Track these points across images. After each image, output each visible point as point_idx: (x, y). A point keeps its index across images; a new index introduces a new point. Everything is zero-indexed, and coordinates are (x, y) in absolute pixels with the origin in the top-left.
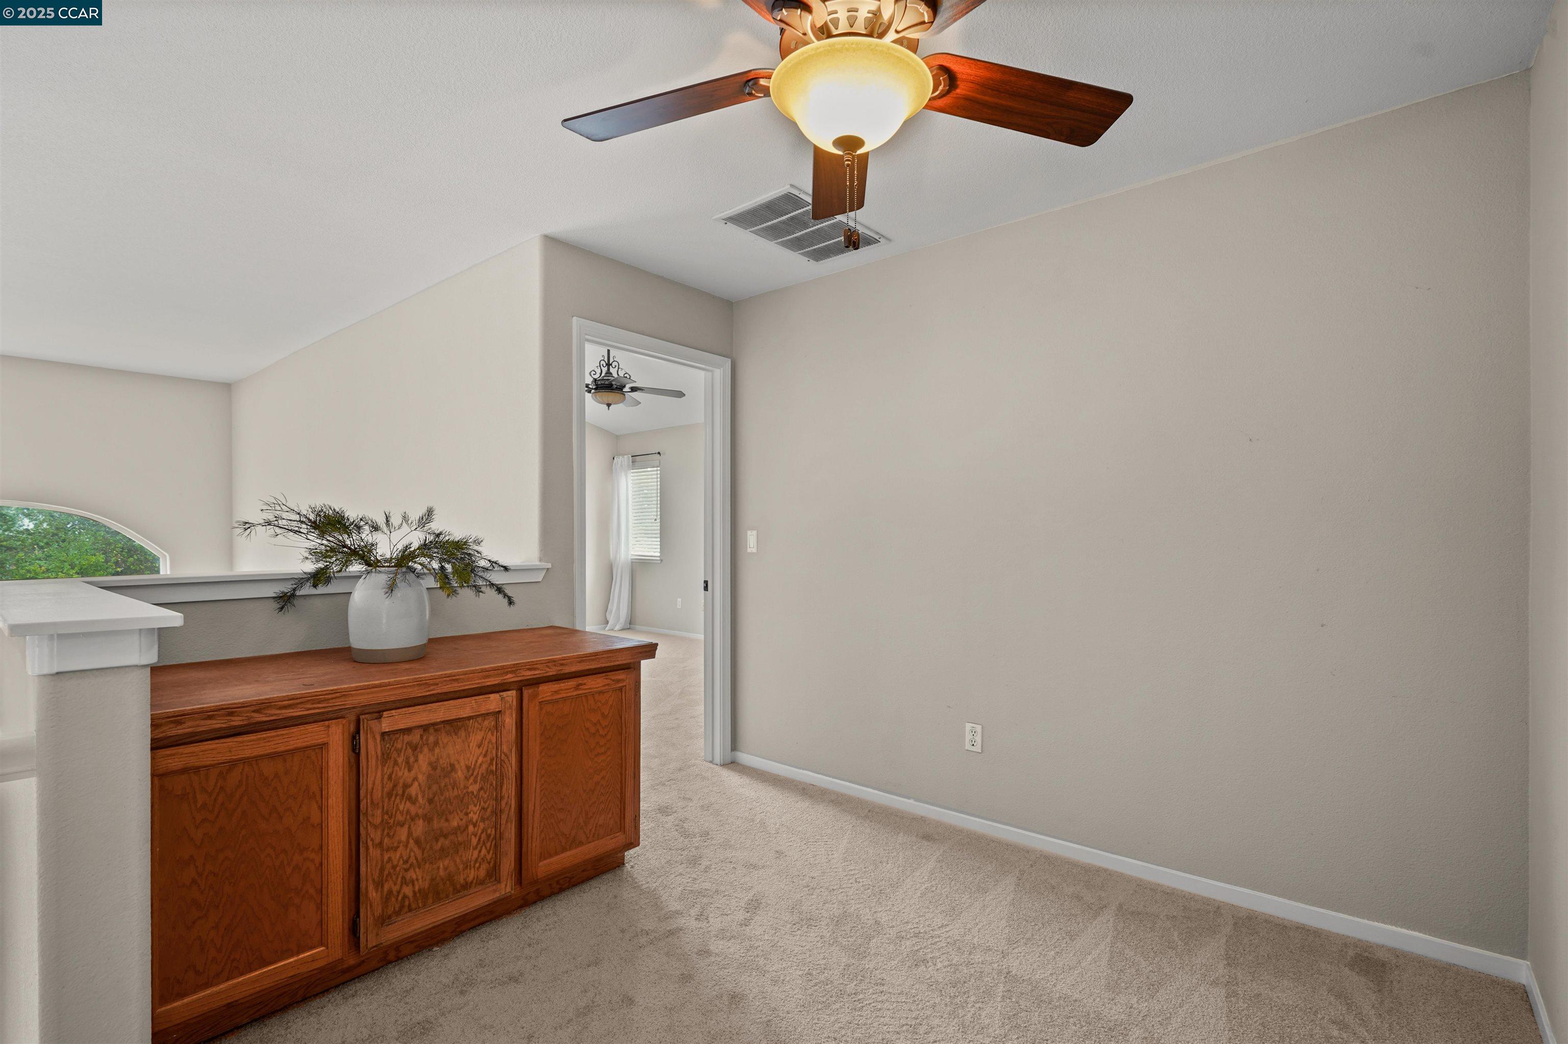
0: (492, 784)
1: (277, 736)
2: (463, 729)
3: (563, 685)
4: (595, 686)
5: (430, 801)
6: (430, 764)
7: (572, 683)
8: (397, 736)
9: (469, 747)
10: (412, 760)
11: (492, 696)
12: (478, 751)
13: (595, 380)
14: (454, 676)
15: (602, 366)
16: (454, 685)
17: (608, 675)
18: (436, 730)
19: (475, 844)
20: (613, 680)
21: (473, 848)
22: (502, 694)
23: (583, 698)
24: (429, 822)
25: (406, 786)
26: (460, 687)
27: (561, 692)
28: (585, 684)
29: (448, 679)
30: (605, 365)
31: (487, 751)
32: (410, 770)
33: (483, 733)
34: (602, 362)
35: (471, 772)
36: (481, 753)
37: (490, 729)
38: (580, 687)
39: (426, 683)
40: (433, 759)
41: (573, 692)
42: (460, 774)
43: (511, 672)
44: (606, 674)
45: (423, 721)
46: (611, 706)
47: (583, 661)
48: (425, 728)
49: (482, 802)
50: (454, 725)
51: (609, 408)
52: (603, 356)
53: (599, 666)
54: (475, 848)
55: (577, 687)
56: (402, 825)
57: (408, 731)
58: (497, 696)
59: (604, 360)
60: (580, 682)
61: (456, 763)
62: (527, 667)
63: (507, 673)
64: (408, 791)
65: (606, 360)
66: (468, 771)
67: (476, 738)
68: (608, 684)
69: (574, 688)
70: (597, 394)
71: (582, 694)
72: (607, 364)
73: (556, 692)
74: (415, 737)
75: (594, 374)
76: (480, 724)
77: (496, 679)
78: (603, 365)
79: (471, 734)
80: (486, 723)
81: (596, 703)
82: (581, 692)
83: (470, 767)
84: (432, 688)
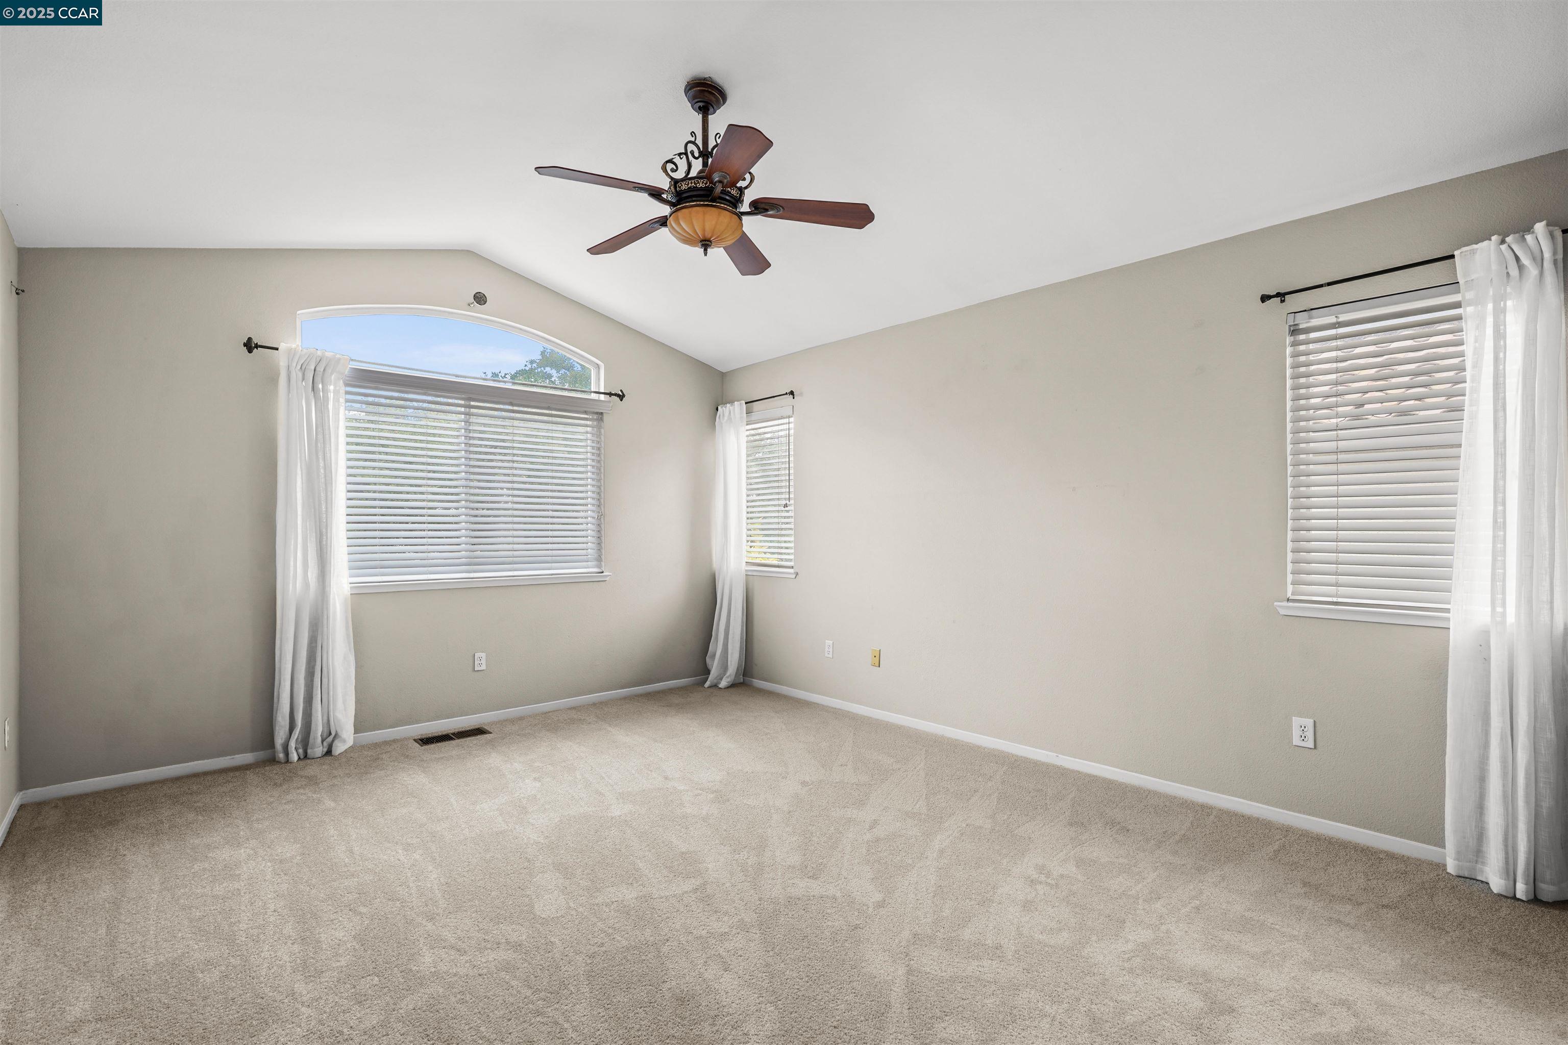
13: (675, 182)
15: (690, 155)
30: (697, 155)
34: (691, 147)
51: (705, 250)
52: (693, 134)
59: (694, 143)
65: (699, 142)
70: (680, 214)
72: (700, 152)
75: (673, 170)
78: (692, 153)
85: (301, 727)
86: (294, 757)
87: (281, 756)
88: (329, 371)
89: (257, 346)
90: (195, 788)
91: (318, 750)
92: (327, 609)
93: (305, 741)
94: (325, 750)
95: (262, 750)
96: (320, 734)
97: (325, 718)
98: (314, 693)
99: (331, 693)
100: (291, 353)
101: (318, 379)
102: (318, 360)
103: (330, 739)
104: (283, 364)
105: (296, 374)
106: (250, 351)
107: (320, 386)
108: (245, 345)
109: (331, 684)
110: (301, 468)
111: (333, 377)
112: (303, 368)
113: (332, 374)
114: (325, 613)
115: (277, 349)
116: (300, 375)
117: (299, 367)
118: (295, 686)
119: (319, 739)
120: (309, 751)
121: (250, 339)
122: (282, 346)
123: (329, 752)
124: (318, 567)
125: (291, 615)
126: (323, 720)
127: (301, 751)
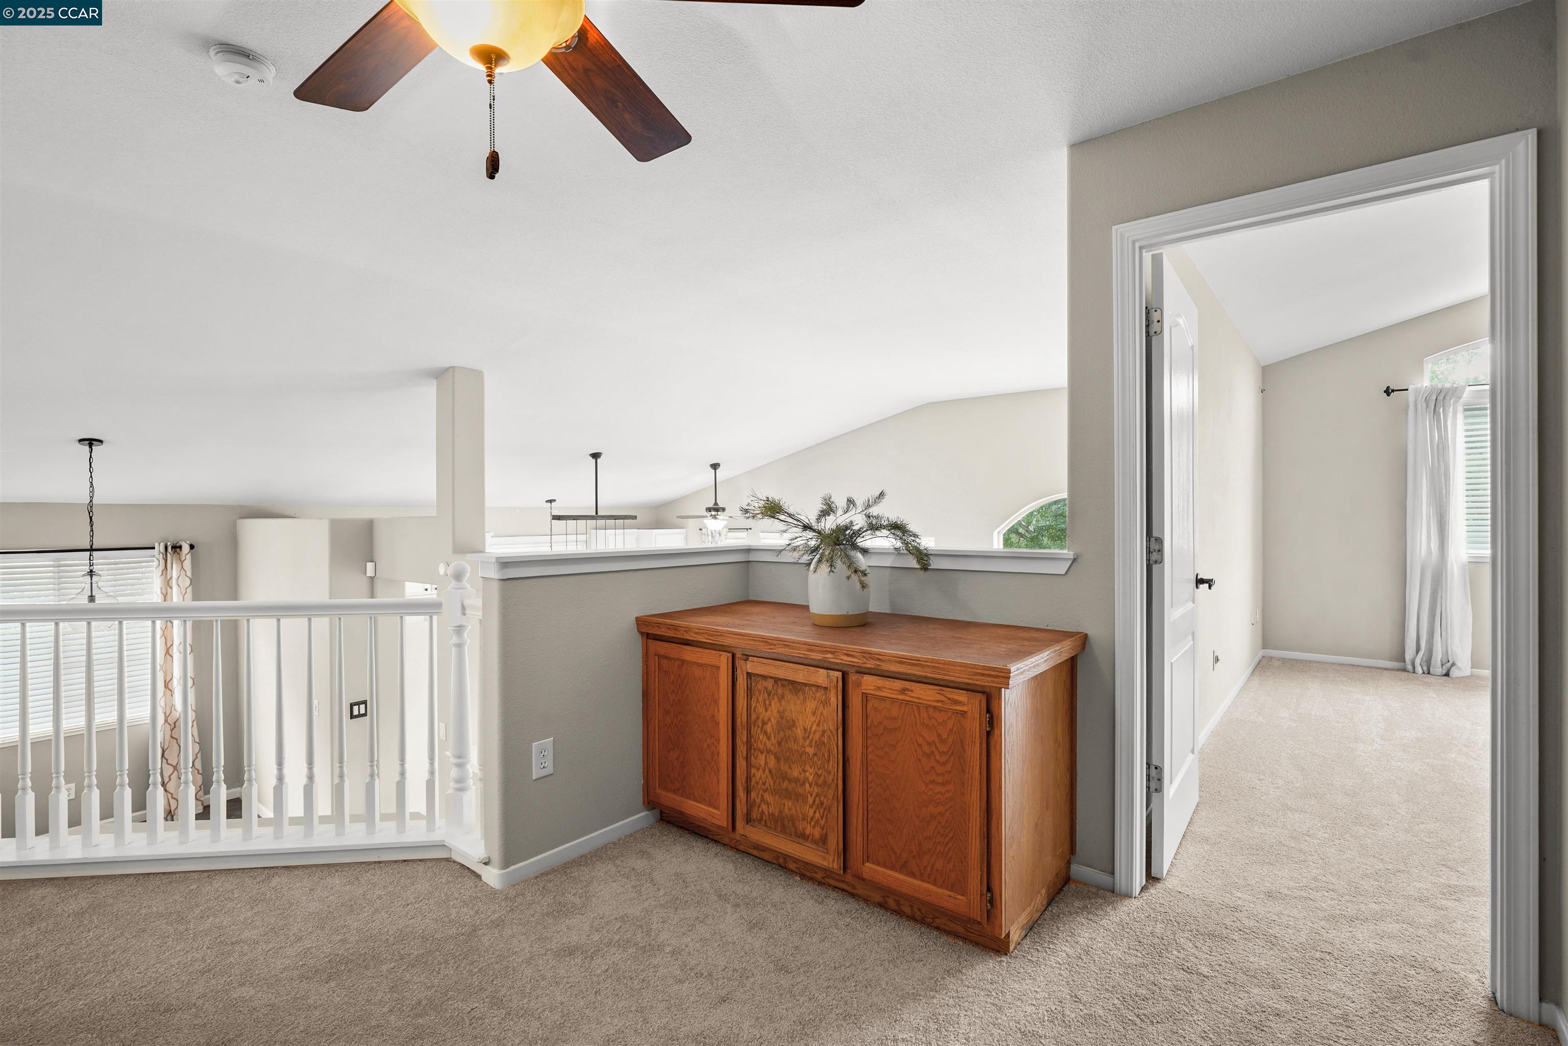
0: (824, 755)
1: (698, 651)
2: (801, 692)
3: (887, 683)
4: (924, 697)
5: (779, 744)
6: (779, 712)
7: (899, 684)
8: (758, 679)
9: (806, 710)
10: (767, 703)
11: (821, 671)
12: (813, 719)
14: (785, 641)
16: (786, 650)
17: (943, 690)
18: (783, 685)
19: (811, 803)
20: (949, 699)
21: (809, 806)
22: (829, 671)
23: (915, 708)
24: (778, 761)
25: (764, 723)
26: (792, 653)
27: (884, 690)
28: (912, 691)
29: (781, 643)
31: (820, 721)
32: (766, 710)
33: (816, 702)
35: (807, 735)
36: (815, 721)
37: (821, 701)
38: (907, 692)
39: (766, 642)
40: (781, 709)
41: (897, 694)
42: (799, 732)
43: (831, 652)
44: (942, 688)
45: (771, 673)
46: (951, 730)
47: (904, 663)
48: (777, 680)
49: (816, 768)
50: (795, 686)
53: (924, 674)
54: (811, 806)
55: (904, 691)
56: (762, 753)
57: (765, 677)
58: (825, 671)
60: (908, 687)
61: (796, 720)
62: (844, 651)
63: (827, 652)
64: (765, 726)
66: (805, 733)
67: (811, 705)
68: (942, 701)
69: (900, 691)
71: (914, 702)
73: (879, 688)
74: (769, 684)
76: (814, 694)
77: (819, 655)
79: (807, 700)
80: (818, 695)
81: (930, 720)
82: (907, 698)
83: (807, 730)
84: (772, 647)
85: (1425, 652)
86: (1419, 670)
87: (1410, 667)
88: (1448, 398)
89: (1393, 391)
90: (1350, 670)
91: (1437, 669)
92: (1446, 570)
93: (1428, 662)
94: (1444, 672)
95: (1398, 661)
96: (1439, 659)
97: (1444, 648)
98: (1435, 629)
99: (1449, 631)
100: (1417, 392)
101: (1440, 403)
102: (1439, 392)
103: (1449, 665)
104: (1411, 399)
105: (1421, 405)
106: (1388, 395)
107: (1441, 410)
108: (1385, 392)
109: (1449, 623)
110: (1426, 473)
111: (1452, 401)
112: (1427, 399)
113: (1450, 399)
114: (1444, 573)
115: (1407, 390)
116: (1424, 405)
117: (1424, 399)
118: (1421, 622)
119: (1439, 663)
120: (1431, 669)
121: (1388, 388)
122: (1411, 388)
123: (1447, 675)
124: (1439, 540)
125: (1418, 572)
126: (1442, 649)
127: (1425, 668)
